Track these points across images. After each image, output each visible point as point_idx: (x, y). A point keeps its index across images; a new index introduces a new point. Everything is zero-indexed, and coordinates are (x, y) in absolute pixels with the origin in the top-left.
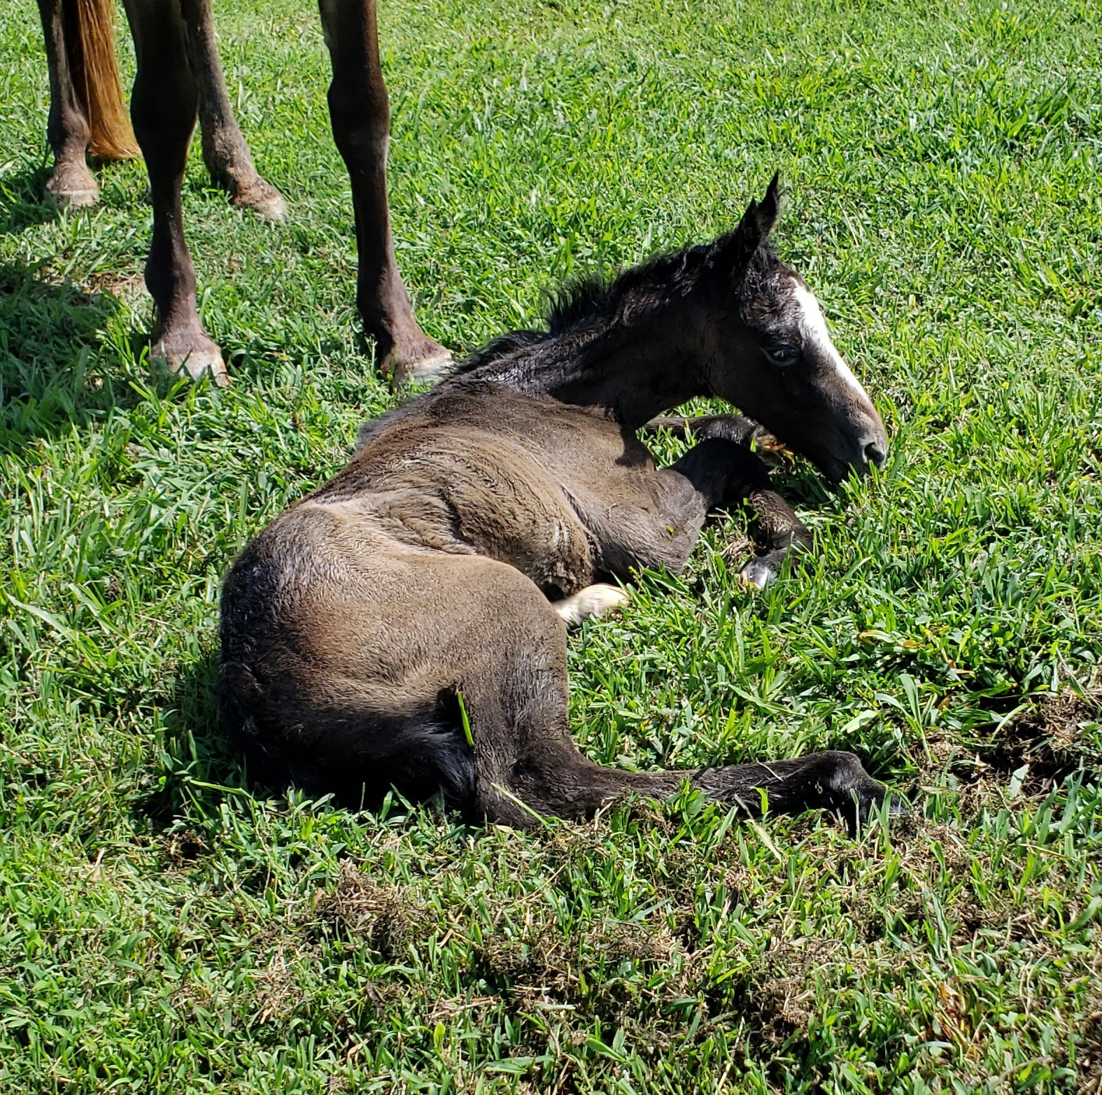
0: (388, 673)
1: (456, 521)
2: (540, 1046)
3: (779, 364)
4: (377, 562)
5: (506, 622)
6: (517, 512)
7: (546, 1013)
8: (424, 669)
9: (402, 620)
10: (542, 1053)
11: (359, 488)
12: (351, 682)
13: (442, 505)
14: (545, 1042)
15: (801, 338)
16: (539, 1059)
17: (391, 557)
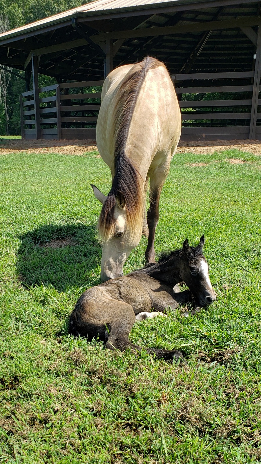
0: (98, 317)
1: (120, 294)
2: (91, 385)
3: (193, 274)
4: (103, 299)
5: (123, 314)
6: (132, 293)
7: (94, 380)
8: (105, 318)
9: (103, 309)
10: (92, 387)
11: (105, 285)
12: (90, 318)
13: (118, 291)
14: (93, 385)
15: (199, 271)
16: (91, 388)
17: (106, 298)
